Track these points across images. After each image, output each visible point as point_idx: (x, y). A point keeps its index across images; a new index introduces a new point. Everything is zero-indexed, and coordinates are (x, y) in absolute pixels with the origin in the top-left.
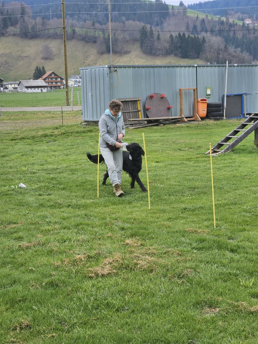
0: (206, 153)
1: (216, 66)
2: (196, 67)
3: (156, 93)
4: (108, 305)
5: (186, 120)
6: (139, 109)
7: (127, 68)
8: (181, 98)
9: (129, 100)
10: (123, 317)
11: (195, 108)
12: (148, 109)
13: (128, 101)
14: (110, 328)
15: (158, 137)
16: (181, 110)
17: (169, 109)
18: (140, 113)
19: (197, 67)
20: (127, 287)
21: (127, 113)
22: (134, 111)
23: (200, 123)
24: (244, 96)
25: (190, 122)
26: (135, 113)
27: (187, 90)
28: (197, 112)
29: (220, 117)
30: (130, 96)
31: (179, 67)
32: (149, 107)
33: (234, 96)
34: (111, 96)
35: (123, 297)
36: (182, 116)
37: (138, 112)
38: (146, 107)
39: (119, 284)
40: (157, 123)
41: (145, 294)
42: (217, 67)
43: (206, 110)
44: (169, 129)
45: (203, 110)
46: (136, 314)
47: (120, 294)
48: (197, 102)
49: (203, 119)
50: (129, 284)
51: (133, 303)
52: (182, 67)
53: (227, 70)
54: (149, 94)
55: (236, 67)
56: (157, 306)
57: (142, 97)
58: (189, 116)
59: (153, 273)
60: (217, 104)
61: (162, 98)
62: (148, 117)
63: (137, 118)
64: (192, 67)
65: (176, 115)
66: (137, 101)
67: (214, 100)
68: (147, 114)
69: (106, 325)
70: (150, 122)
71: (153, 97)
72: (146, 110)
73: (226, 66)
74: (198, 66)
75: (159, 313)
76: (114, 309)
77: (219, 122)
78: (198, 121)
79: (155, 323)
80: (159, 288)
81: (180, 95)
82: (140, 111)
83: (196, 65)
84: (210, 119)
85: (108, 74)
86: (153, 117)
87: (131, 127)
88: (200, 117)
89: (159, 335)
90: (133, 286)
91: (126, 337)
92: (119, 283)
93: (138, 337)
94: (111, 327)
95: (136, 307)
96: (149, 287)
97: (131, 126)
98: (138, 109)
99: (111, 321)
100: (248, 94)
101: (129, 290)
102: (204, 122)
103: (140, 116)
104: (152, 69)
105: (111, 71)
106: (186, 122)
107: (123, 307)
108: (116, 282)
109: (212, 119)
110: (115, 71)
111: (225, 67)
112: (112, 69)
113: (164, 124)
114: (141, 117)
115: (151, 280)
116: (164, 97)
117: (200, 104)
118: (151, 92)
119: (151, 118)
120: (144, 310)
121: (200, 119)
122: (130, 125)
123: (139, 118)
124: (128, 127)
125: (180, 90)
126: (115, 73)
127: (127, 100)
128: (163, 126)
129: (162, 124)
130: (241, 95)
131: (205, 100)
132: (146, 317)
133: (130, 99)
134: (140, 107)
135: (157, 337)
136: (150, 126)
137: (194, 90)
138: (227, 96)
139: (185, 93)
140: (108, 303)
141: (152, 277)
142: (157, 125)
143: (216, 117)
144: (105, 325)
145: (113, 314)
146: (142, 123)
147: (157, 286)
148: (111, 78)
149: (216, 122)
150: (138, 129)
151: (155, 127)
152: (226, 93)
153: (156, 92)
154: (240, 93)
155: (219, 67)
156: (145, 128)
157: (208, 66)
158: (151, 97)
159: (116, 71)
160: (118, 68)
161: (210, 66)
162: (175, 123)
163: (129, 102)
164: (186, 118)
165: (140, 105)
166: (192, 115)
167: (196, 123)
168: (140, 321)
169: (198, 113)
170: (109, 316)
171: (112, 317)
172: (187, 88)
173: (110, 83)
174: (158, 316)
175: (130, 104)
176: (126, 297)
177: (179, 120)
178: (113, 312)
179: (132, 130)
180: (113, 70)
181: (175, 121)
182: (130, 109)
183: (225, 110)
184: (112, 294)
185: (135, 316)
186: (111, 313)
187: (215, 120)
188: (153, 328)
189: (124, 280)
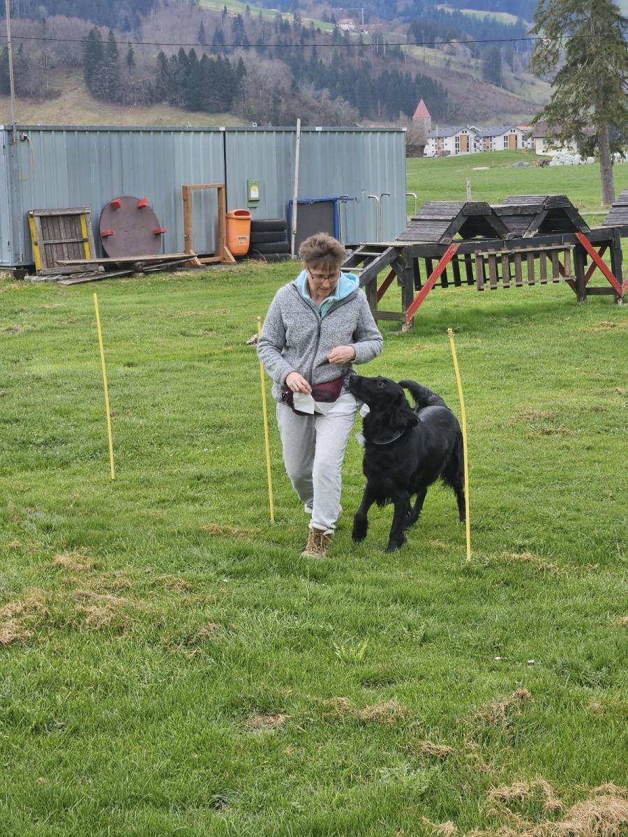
0: (248, 342)
1: (272, 132)
2: (224, 132)
3: (127, 197)
4: (12, 719)
5: (198, 262)
6: (85, 236)
7: (53, 132)
8: (187, 209)
9: (58, 213)
10: (50, 745)
11: (220, 233)
12: (106, 237)
13: (58, 216)
14: (18, 774)
15: (131, 305)
16: (187, 239)
17: (157, 235)
18: (86, 245)
19: (227, 133)
20: (61, 672)
21: (54, 246)
22: (72, 240)
23: (234, 268)
24: (340, 204)
25: (209, 267)
26: (76, 246)
27: (202, 190)
28: (225, 242)
29: (283, 254)
30: (60, 203)
31: (182, 133)
32: (109, 231)
33: (316, 203)
34: (14, 201)
35: (50, 697)
36: (189, 253)
37: (83, 242)
38: (102, 230)
39: (41, 665)
40: (128, 269)
41: (106, 689)
42: (274, 133)
43: (248, 237)
44: (157, 284)
45: (240, 237)
46: (83, 738)
47: (42, 690)
48: (227, 218)
49: (239, 258)
50: (65, 664)
51: (76, 711)
52: (190, 131)
53: (298, 141)
54: (108, 199)
55: (319, 133)
56: (133, 716)
57: (93, 206)
58: (208, 253)
59: (124, 636)
60: (274, 223)
61: (141, 208)
62: (106, 255)
63: (80, 258)
64: (214, 132)
65: (175, 251)
66: (78, 215)
67: (268, 213)
68: (103, 249)
69: (9, 768)
70: (110, 267)
71: (119, 207)
72: (101, 238)
73: (295, 132)
74: (229, 131)
75: (140, 733)
76: (27, 728)
77: (279, 266)
78: (230, 264)
79: (130, 758)
80: (139, 671)
81: (184, 200)
82: (86, 240)
83: (223, 129)
84: (258, 258)
85: (7, 147)
86: (117, 257)
87: (65, 279)
88: (233, 254)
89: (141, 786)
90: (74, 668)
91: (59, 795)
92: (39, 663)
93: (87, 793)
94: (21, 771)
95: (82, 721)
96: (114, 669)
97: (66, 277)
98: (81, 235)
99: (20, 757)
100: (348, 199)
101: (65, 678)
102: (242, 266)
103: (88, 254)
104: (115, 136)
105: (13, 141)
106: (198, 267)
107: (50, 721)
108: (31, 660)
109: (263, 260)
110: (22, 141)
111: (292, 133)
112: (16, 135)
113: (147, 273)
114: (90, 256)
115: (118, 652)
116: (144, 206)
117: (233, 224)
118: (115, 194)
119: (114, 257)
120: (101, 726)
121: (234, 260)
122: (63, 275)
123: (84, 257)
124: (57, 280)
125: (185, 189)
126: (22, 147)
127: (54, 213)
128: (144, 277)
129: (140, 272)
130: (332, 203)
131: (246, 213)
132: (108, 743)
133: (62, 210)
134: (86, 231)
135: (136, 792)
136: (112, 277)
137: (219, 189)
138: (299, 204)
139: (198, 196)
140: (12, 712)
141: (120, 646)
142: (129, 276)
143: (271, 255)
144: (6, 767)
145: (26, 739)
146: (93, 271)
147: (134, 668)
148: (12, 157)
149: (271, 267)
150: (82, 285)
151: (124, 281)
152: (296, 196)
153: (126, 194)
154: (331, 196)
155: (279, 134)
156: (99, 282)
157: (254, 131)
158: (114, 206)
159: (26, 141)
160: (30, 132)
161: (258, 131)
162: (172, 269)
163: (60, 218)
164: (199, 257)
165: (87, 226)
166: (214, 249)
167: (224, 268)
168: (92, 755)
169: (227, 245)
170: (16, 744)
171: (22, 746)
172: (202, 184)
173: (11, 170)
174: (138, 740)
175: (62, 224)
176: (58, 697)
177: (182, 261)
178: (27, 734)
179: (69, 287)
180: (18, 138)
181: (173, 266)
182: (63, 235)
183: (293, 236)
184: (23, 691)
185: (80, 741)
186: (20, 738)
187: (270, 260)
188: (124, 769)
189: (53, 654)
